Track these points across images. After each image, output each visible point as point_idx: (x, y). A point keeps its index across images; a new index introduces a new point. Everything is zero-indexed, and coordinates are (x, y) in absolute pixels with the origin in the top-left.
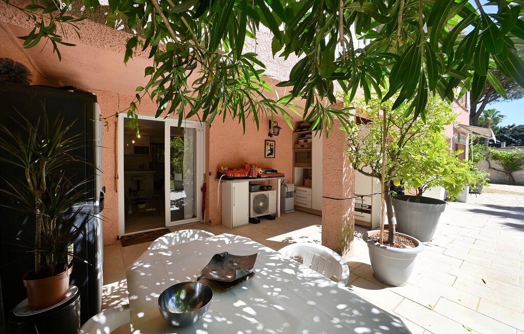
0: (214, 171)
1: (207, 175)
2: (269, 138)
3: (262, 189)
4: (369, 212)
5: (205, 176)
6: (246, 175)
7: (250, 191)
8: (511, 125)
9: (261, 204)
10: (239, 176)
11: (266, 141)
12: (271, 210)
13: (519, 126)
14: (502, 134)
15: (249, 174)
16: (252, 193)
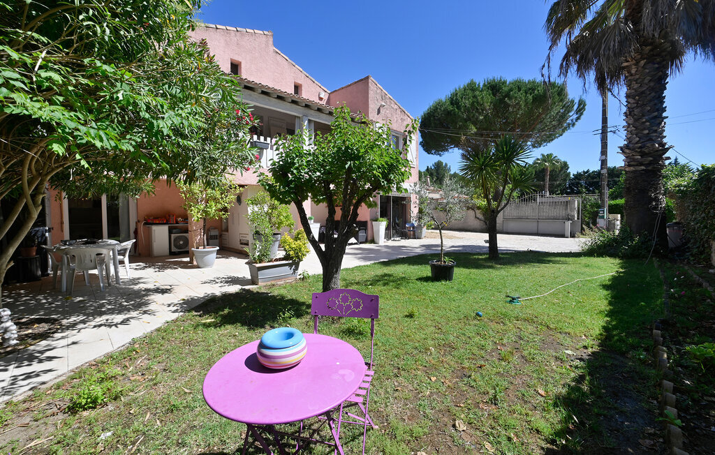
0: (142, 219)
1: (138, 222)
3: (182, 232)
4: (248, 245)
6: (165, 222)
7: (170, 232)
9: (181, 243)
15: (168, 221)
16: (173, 235)
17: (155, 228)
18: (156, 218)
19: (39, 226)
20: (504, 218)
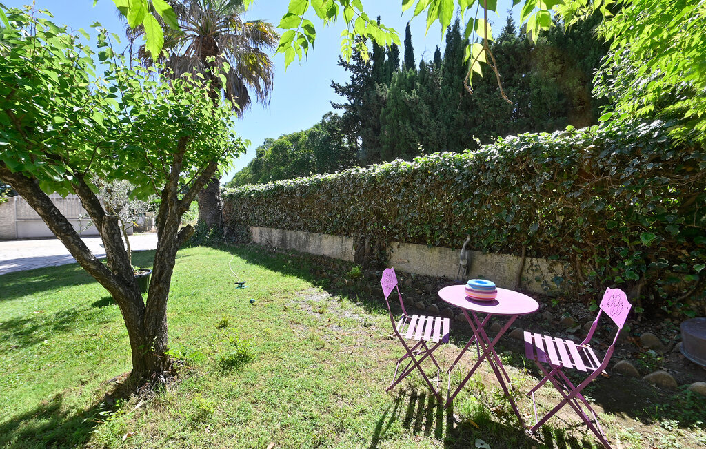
20: (17, 219)
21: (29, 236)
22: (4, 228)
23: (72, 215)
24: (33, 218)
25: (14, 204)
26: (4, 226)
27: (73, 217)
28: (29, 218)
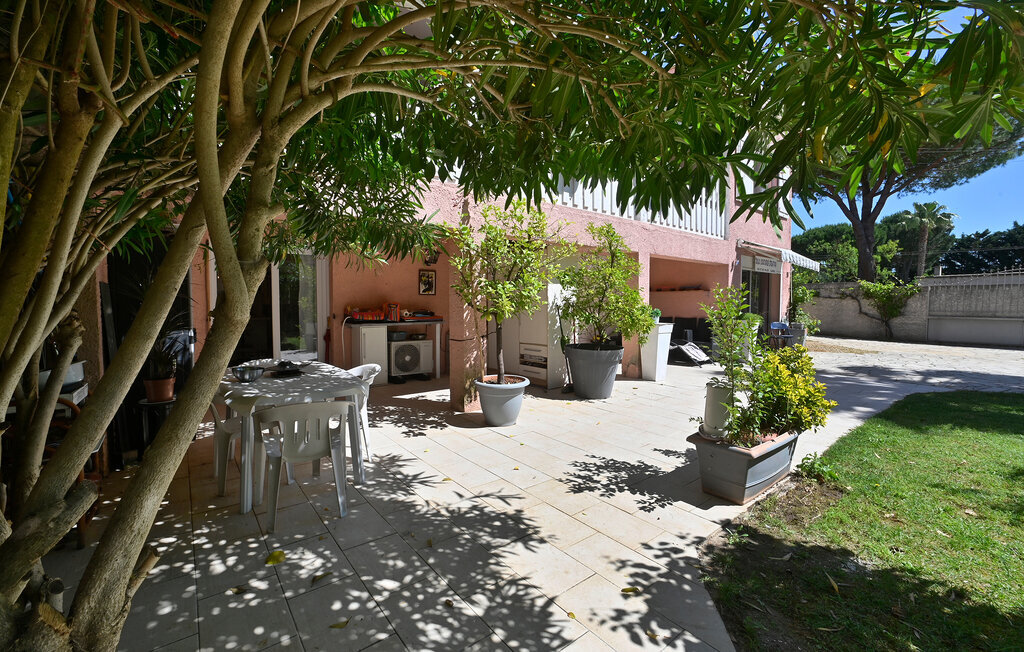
0: (339, 312)
1: (332, 318)
2: (425, 267)
3: (411, 337)
4: (545, 367)
5: (329, 319)
6: (382, 318)
7: (390, 339)
8: (981, 232)
9: (408, 358)
10: (370, 319)
11: (420, 271)
12: (424, 366)
13: (996, 234)
14: (963, 250)
15: (386, 316)
16: (393, 343)
17: (365, 330)
18: (363, 310)
19: (179, 328)
20: (930, 315)
21: (941, 340)
22: (914, 327)
23: (1010, 311)
24: (949, 314)
25: (928, 295)
26: (915, 324)
27: (1012, 315)
28: (943, 313)
